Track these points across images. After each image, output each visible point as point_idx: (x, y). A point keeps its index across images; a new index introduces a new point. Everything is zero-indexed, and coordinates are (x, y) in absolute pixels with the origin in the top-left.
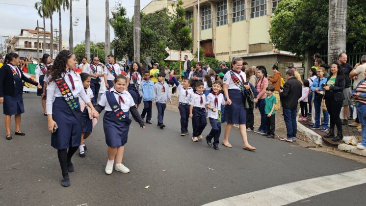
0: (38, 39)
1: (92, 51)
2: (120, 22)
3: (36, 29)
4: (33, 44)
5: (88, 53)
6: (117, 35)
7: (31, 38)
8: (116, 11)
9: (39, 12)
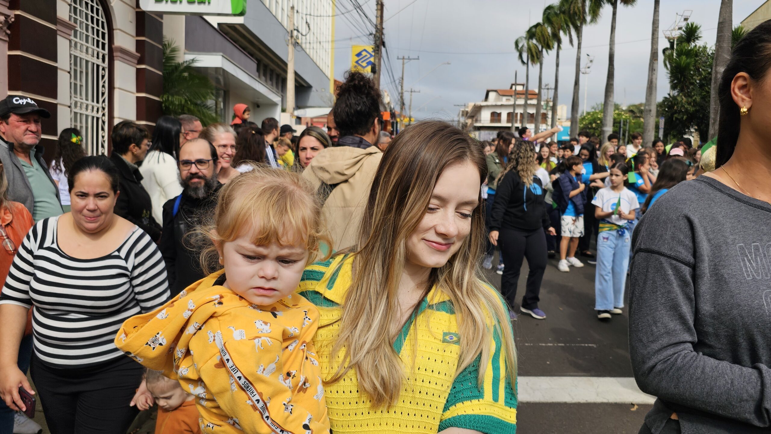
0: (514, 106)
1: (616, 123)
2: (684, 57)
3: (511, 88)
4: (504, 117)
5: (609, 129)
6: (673, 87)
7: (502, 106)
8: (677, 34)
9: (521, 56)
